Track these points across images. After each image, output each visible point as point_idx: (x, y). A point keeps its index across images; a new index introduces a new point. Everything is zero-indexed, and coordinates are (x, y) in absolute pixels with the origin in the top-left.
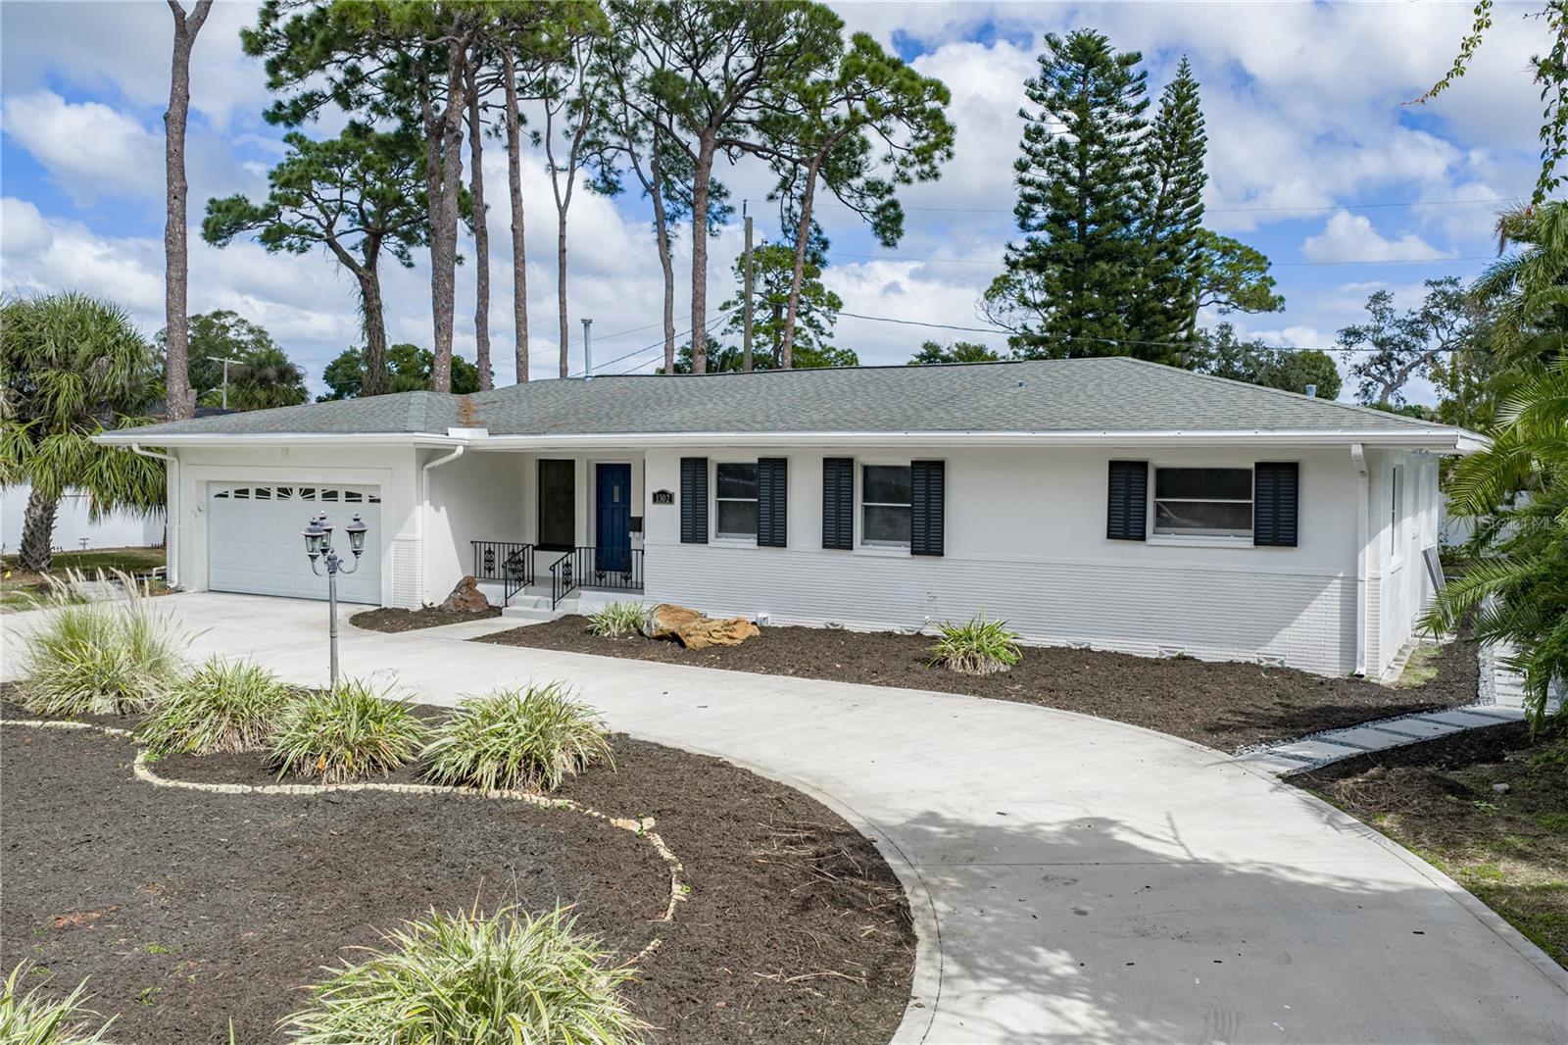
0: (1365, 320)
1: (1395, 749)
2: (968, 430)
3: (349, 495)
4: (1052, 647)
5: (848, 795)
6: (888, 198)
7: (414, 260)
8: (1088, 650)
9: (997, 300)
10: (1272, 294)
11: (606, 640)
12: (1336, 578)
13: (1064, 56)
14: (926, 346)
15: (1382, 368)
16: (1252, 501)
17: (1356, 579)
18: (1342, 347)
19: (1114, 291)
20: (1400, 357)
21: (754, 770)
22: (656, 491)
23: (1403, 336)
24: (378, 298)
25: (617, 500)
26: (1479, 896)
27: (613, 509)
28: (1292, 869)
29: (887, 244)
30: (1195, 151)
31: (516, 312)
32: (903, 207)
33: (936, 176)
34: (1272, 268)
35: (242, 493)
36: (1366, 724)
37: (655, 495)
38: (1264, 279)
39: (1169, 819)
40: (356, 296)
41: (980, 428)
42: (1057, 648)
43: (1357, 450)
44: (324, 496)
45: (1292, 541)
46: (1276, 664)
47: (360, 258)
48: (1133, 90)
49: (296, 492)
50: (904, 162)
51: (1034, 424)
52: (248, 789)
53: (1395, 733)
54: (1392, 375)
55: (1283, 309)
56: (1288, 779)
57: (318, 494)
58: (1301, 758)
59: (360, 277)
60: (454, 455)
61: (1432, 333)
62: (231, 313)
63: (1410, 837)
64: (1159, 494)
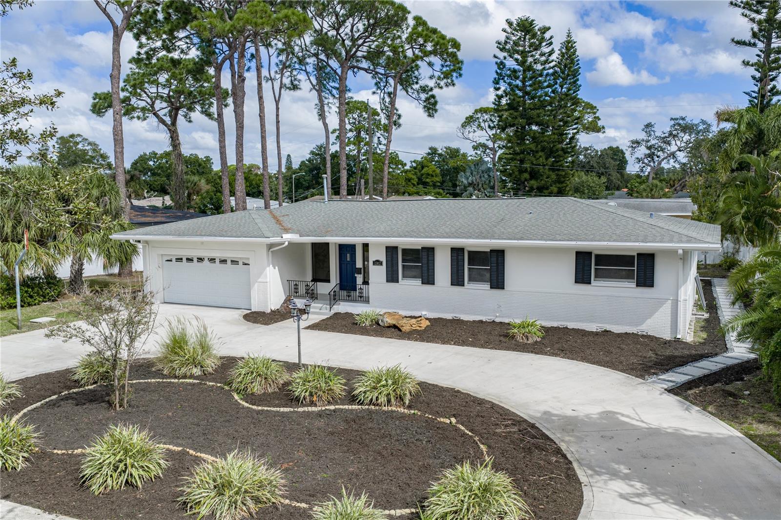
0: (642, 136)
1: (705, 376)
2: (518, 239)
3: (232, 261)
4: (552, 327)
5: (514, 404)
6: (430, 93)
7: (192, 119)
8: (567, 328)
9: (467, 128)
10: (599, 125)
11: (365, 328)
12: (670, 300)
13: (515, 30)
14: (430, 149)
15: (649, 159)
16: (636, 268)
17: (677, 300)
18: (630, 149)
19: (540, 141)
20: (658, 154)
21: (471, 394)
22: (374, 260)
23: (659, 144)
24: (178, 139)
25: (348, 259)
26: (749, 438)
27: (347, 264)
28: (685, 430)
29: (430, 116)
30: (575, 74)
31: (262, 155)
32: (438, 98)
33: (454, 85)
34: (598, 112)
35: (179, 260)
36: (689, 364)
37: (374, 262)
38: (595, 117)
39: (634, 410)
40: (168, 139)
41: (522, 239)
42: (553, 327)
43: (680, 252)
44: (220, 262)
45: (651, 285)
46: (644, 333)
47: (168, 120)
48: (546, 45)
49: (206, 259)
50: (439, 78)
51: (545, 237)
52: (292, 410)
53: (701, 368)
54: (654, 162)
55: (604, 132)
56: (670, 391)
57: (217, 261)
58: (671, 381)
59: (170, 130)
60: (284, 246)
61: (673, 142)
62: (79, 135)
63: (719, 414)
64: (596, 265)
